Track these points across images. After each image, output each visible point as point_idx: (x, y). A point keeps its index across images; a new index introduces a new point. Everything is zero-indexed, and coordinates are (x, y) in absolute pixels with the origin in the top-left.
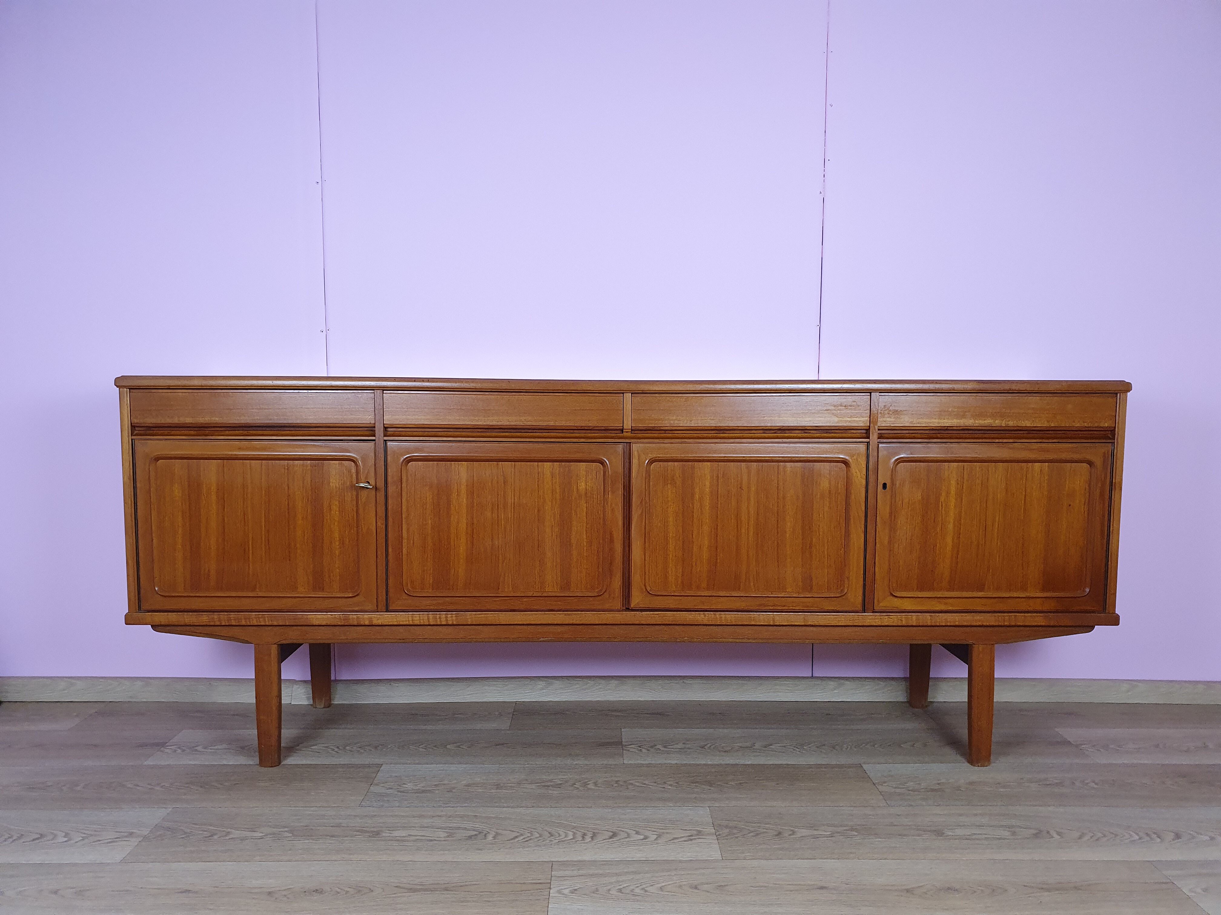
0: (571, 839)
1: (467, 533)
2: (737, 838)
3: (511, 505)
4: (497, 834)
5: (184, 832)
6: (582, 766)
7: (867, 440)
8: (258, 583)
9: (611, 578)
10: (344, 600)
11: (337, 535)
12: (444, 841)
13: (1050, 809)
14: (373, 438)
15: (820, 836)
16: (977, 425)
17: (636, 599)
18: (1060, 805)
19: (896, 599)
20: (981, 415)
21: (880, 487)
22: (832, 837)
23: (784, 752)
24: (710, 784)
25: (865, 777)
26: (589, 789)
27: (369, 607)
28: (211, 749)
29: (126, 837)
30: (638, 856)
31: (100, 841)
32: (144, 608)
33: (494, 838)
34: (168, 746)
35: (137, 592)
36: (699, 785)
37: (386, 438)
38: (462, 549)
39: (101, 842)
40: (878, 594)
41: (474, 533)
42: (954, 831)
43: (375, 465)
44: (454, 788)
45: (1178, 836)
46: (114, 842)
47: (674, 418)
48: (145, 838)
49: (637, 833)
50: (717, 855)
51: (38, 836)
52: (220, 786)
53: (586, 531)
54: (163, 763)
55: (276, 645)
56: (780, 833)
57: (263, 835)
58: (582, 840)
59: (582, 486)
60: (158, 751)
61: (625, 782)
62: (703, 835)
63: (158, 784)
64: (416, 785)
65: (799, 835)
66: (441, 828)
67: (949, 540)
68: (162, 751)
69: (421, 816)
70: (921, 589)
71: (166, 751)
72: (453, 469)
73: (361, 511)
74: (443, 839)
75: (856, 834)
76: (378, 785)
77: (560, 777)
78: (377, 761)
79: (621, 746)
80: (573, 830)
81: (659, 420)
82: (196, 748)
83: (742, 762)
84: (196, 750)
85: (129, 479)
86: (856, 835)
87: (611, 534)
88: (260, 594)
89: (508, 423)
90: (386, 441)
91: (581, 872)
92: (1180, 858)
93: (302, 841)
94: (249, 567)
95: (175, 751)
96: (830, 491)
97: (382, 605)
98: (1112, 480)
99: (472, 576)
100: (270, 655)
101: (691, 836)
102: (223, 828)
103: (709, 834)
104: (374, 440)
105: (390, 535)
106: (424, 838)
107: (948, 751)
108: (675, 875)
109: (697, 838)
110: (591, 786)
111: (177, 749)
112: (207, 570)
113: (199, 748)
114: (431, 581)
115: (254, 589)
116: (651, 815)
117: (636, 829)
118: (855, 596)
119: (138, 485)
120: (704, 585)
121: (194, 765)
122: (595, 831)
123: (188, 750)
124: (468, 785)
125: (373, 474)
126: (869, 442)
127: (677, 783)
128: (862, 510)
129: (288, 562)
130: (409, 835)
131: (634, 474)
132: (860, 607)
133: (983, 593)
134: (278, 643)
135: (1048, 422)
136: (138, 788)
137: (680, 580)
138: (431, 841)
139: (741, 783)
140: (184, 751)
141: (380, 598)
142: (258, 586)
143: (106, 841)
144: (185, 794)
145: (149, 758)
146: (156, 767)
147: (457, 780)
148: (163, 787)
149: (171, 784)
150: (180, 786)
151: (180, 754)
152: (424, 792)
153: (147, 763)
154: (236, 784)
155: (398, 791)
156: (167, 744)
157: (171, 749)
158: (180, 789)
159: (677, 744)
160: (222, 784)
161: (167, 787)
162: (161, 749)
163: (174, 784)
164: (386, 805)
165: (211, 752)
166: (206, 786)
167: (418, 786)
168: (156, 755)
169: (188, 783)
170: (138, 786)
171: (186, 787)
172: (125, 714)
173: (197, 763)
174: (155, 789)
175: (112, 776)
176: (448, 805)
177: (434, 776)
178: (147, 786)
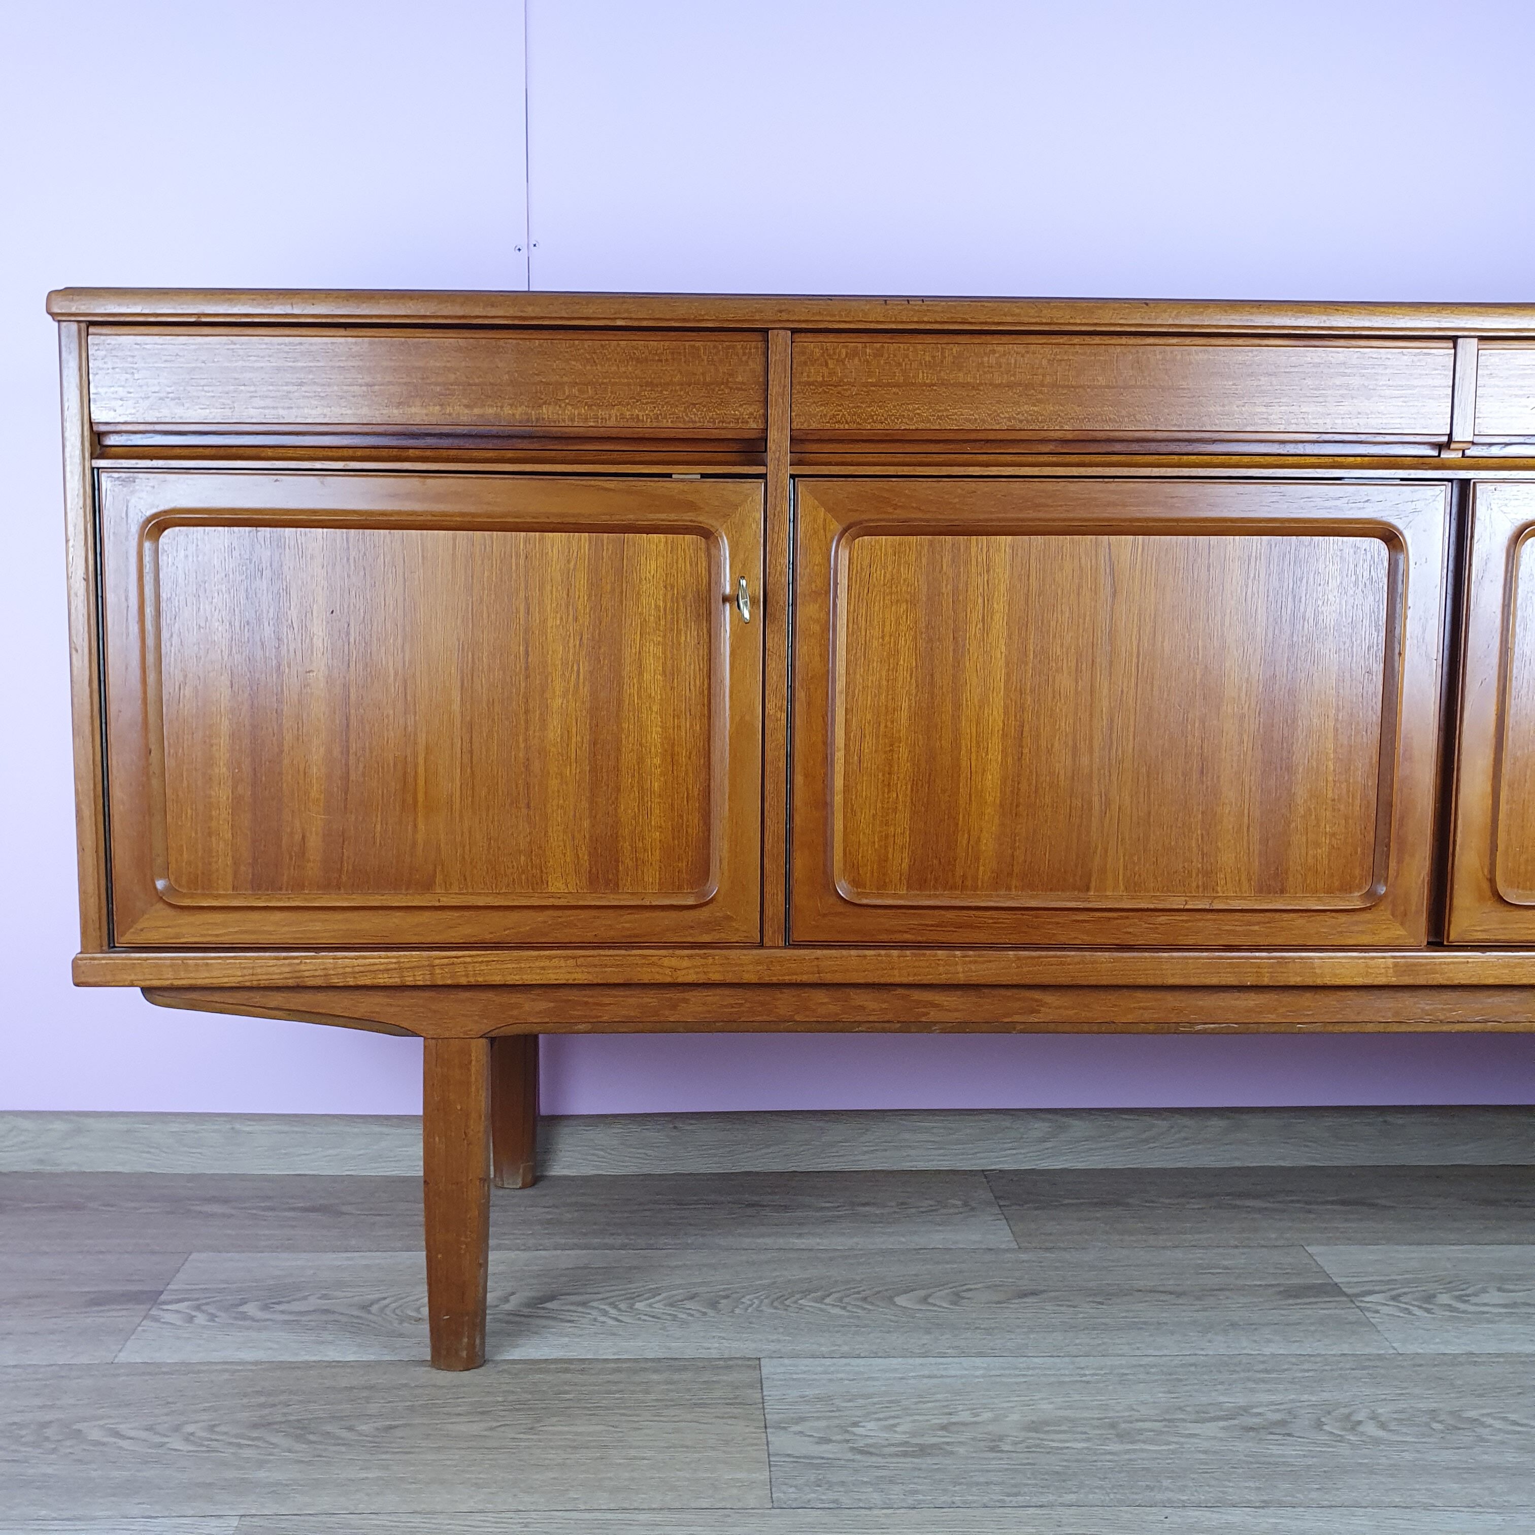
1: (1005, 736)
8: (439, 868)
10: (674, 914)
11: (655, 738)
14: (760, 470)
17: (1465, 916)
27: (740, 936)
28: (282, 1312)
32: (123, 940)
34: (164, 1303)
35: (104, 896)
37: (794, 471)
41: (1025, 734)
44: (1000, 1439)
52: (344, 1434)
54: (167, 1356)
55: (483, 1041)
59: (1329, 604)
60: (145, 1318)
63: (177, 1429)
64: (890, 1428)
68: (156, 1319)
71: (169, 1317)
72: (973, 554)
78: (738, 1346)
82: (241, 1309)
84: (244, 1317)
88: (445, 901)
90: (794, 477)
94: (415, 826)
95: (191, 1319)
97: (774, 930)
99: (1017, 853)
100: (467, 1066)
104: (763, 476)
111: (194, 1313)
112: (298, 837)
113: (251, 1309)
114: (905, 865)
115: (428, 886)
121: (256, 1363)
123: (222, 1314)
124: (1033, 1428)
125: (756, 570)
129: (524, 811)
134: (489, 1035)
136: (123, 1443)
140: (212, 1317)
141: (769, 912)
142: (439, 878)
144: (261, 1464)
145: (126, 1341)
146: (150, 1370)
147: (992, 1410)
148: (189, 1438)
149: (211, 1428)
150: (237, 1436)
151: (204, 1327)
152: (923, 1451)
153: (123, 1357)
154: (391, 1427)
155: (852, 1449)
156: (163, 1297)
157: (177, 1312)
158: (240, 1446)
159: (1484, 1291)
160: (350, 1429)
161: (200, 1438)
162: (152, 1312)
163: (217, 1429)
164: (846, 1500)
165: (286, 1322)
166: (312, 1437)
167: (895, 1432)
168: (144, 1331)
169: (255, 1426)
170: (117, 1434)
171: (253, 1439)
172: (35, 1208)
173: (261, 1355)
174: (169, 1446)
175: (38, 1402)
176: (1020, 1498)
177: (920, 1396)
178: (143, 1435)
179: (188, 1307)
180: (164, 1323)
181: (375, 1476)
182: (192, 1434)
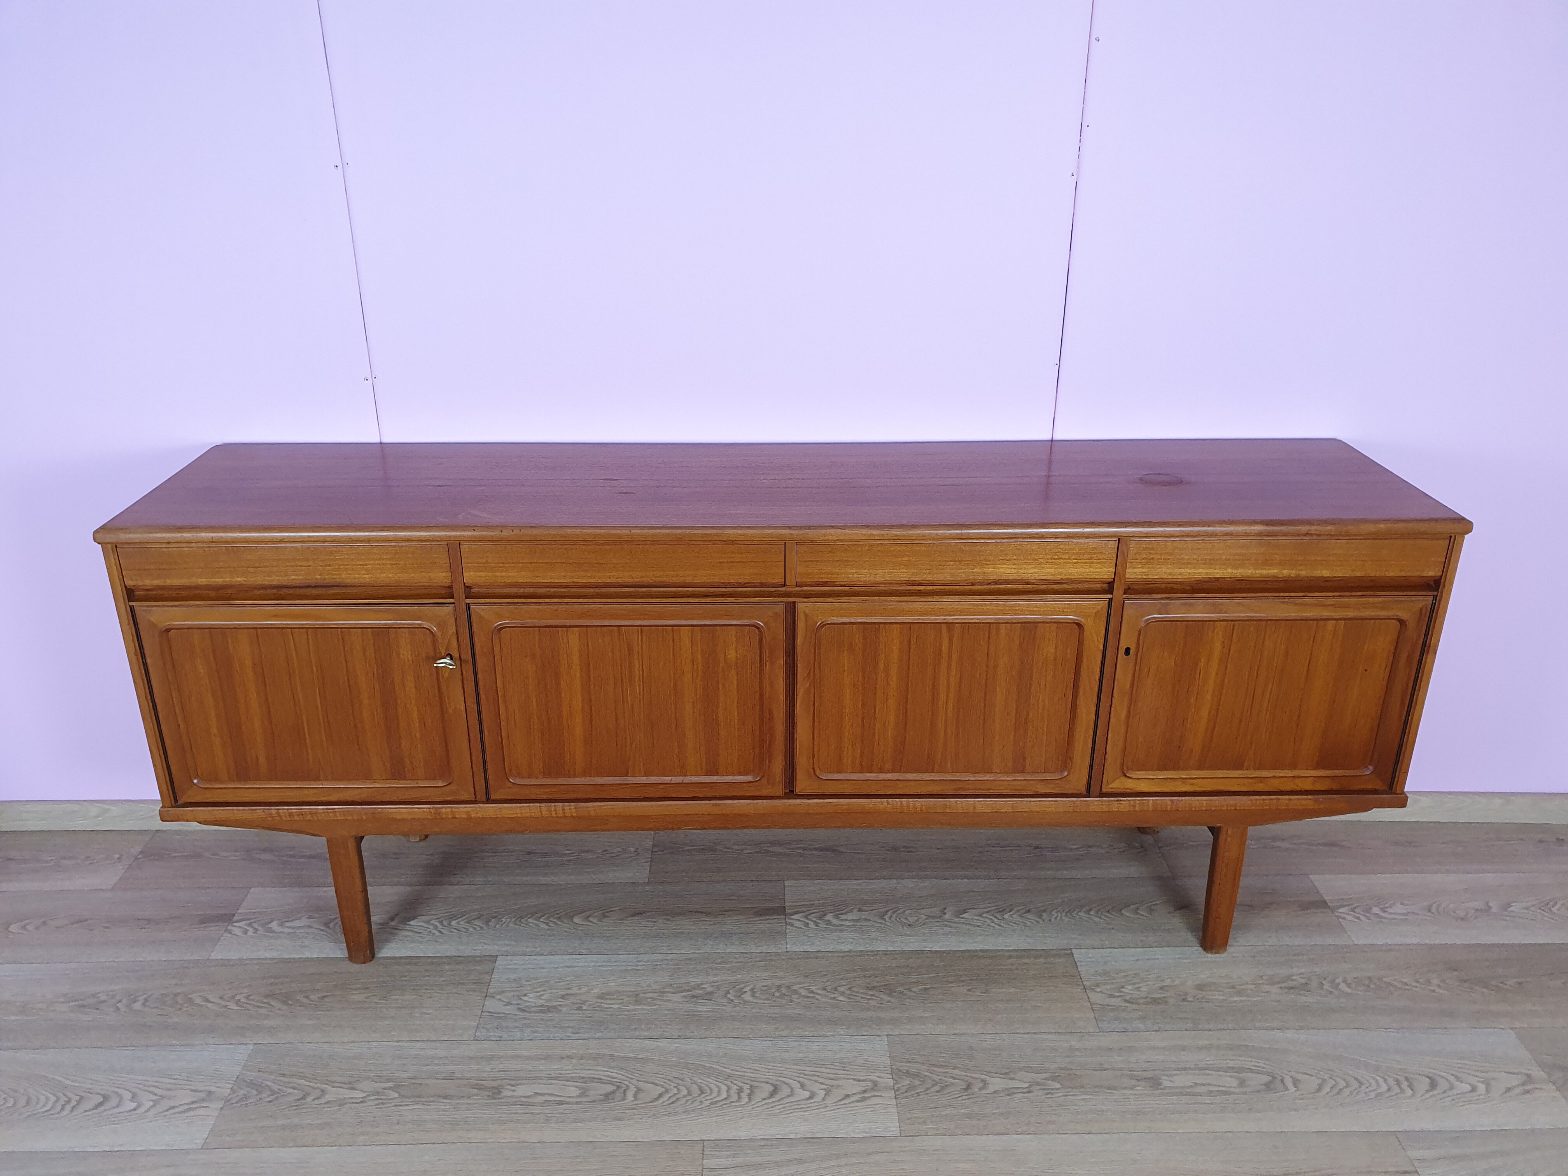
0: (725, 1099)
1: (583, 711)
2: (918, 1094)
3: (640, 679)
4: (639, 1090)
5: (271, 1090)
6: (737, 956)
7: (1110, 596)
8: (321, 771)
9: (770, 762)
10: (432, 790)
11: (415, 715)
12: (577, 1103)
13: (1290, 1034)
14: (452, 601)
15: (1016, 1091)
16: (1258, 575)
17: (802, 784)
18: (1301, 1028)
19: (1130, 780)
20: (1266, 563)
21: (1122, 652)
22: (1029, 1092)
23: (979, 926)
24: (889, 990)
25: (1073, 976)
26: (746, 1002)
27: (465, 797)
28: (288, 928)
29: (203, 1100)
30: (802, 1129)
31: (173, 1107)
32: (180, 801)
33: (635, 1096)
34: (235, 922)
35: (169, 783)
36: (876, 993)
37: (468, 601)
38: (579, 730)
39: (176, 1110)
40: (1109, 774)
41: (593, 711)
42: (1171, 1079)
43: (457, 633)
44: (584, 1003)
45: (1433, 1085)
46: (190, 1109)
47: (854, 571)
48: (227, 1101)
49: (803, 1086)
50: (893, 1127)
51: (100, 1099)
52: (305, 1000)
53: (738, 707)
54: (233, 955)
56: (969, 1087)
57: (364, 1095)
58: (737, 1101)
59: (732, 655)
60: (225, 931)
61: (788, 987)
62: (879, 1090)
63: (233, 998)
64: (539, 997)
65: (991, 1089)
66: (572, 1079)
67: (1205, 713)
68: (230, 932)
69: (547, 1058)
70: (1163, 768)
71: (236, 931)
73: (444, 687)
74: (575, 1100)
75: (1058, 1086)
76: (494, 997)
77: (711, 978)
78: (490, 949)
79: (783, 917)
80: (725, 1082)
81: (834, 574)
82: (270, 925)
83: (929, 946)
84: (271, 930)
85: (136, 654)
86: (1058, 1089)
87: (771, 713)
88: (326, 784)
89: (630, 580)
90: (468, 605)
91: (739, 1160)
92: (1431, 1127)
93: (410, 1107)
94: (308, 753)
95: (246, 932)
96: (1055, 659)
97: (481, 796)
98: (1426, 641)
99: (593, 760)
100: (347, 848)
101: (865, 1091)
102: (316, 1083)
103: (886, 1088)
104: (454, 603)
105: (484, 716)
106: (553, 1098)
107: (1176, 921)
108: (846, 1165)
109: (872, 1096)
110: (747, 997)
111: (248, 928)
112: (254, 757)
113: (274, 925)
114: (541, 768)
115: (317, 778)
116: (819, 1051)
117: (801, 1079)
118: (1078, 778)
119: (149, 660)
120: (888, 766)
121: (271, 959)
122: (753, 1083)
123: (261, 929)
124: (601, 997)
125: (455, 644)
126: (1112, 599)
127: (850, 989)
128: (1095, 680)
129: (357, 746)
130: (536, 1093)
131: (799, 641)
132: (1083, 790)
133: (1240, 772)
135: (1353, 571)
136: (209, 1005)
137: (858, 761)
138: (561, 1103)
139: (926, 989)
140: (256, 930)
141: (477, 788)
142: (323, 775)
143: (181, 1109)
144: (266, 1017)
145: (215, 945)
146: (226, 963)
147: (588, 986)
148: (238, 1003)
149: (247, 997)
150: (258, 1001)
151: (252, 937)
152: (549, 1009)
153: (215, 955)
154: (324, 997)
155: (519, 1009)
156: (235, 918)
157: (240, 927)
158: (259, 1007)
159: (851, 911)
160: (307, 997)
161: (243, 1002)
162: (229, 928)
163: (251, 998)
164: (505, 1036)
165: (289, 934)
166: (290, 1002)
167: (541, 999)
168: (224, 939)
169: (267, 996)
170: (208, 1001)
171: (264, 1003)
172: (178, 856)
173: (274, 954)
174: (228, 1007)
175: (174, 982)
176: (578, 1035)
177: (560, 979)
178: (219, 1001)
179: (246, 925)
180: (234, 934)
181: (313, 1023)
182: (239, 1000)
